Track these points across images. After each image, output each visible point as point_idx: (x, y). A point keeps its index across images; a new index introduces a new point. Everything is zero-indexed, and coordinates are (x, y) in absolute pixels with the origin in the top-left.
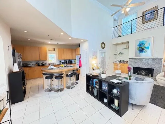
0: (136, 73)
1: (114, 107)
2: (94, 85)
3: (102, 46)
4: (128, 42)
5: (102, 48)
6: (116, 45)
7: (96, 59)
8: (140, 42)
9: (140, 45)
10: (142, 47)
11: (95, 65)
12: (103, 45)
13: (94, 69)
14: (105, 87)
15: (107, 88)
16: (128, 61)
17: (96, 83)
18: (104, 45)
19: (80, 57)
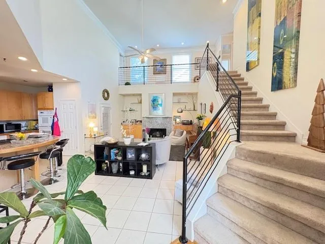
0: (151, 136)
1: (143, 174)
2: (113, 157)
3: (104, 96)
4: (141, 95)
5: (105, 99)
6: (124, 95)
7: (96, 118)
8: (154, 97)
9: (154, 100)
10: (156, 103)
11: (96, 129)
12: (106, 95)
13: (95, 138)
14: (131, 156)
15: (133, 155)
16: (141, 122)
17: (116, 155)
18: (108, 94)
19: (56, 115)
